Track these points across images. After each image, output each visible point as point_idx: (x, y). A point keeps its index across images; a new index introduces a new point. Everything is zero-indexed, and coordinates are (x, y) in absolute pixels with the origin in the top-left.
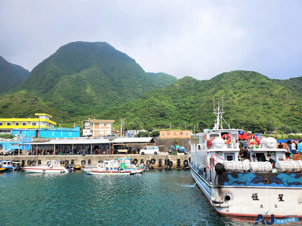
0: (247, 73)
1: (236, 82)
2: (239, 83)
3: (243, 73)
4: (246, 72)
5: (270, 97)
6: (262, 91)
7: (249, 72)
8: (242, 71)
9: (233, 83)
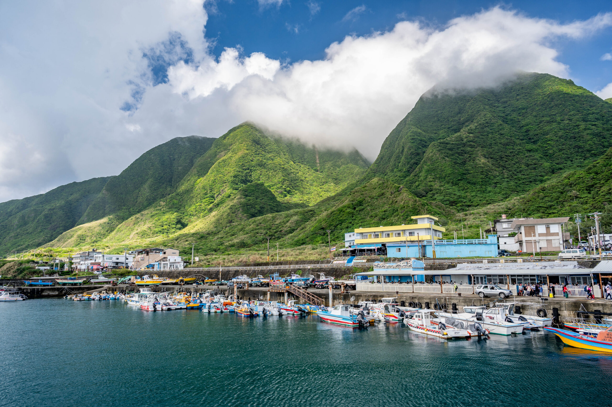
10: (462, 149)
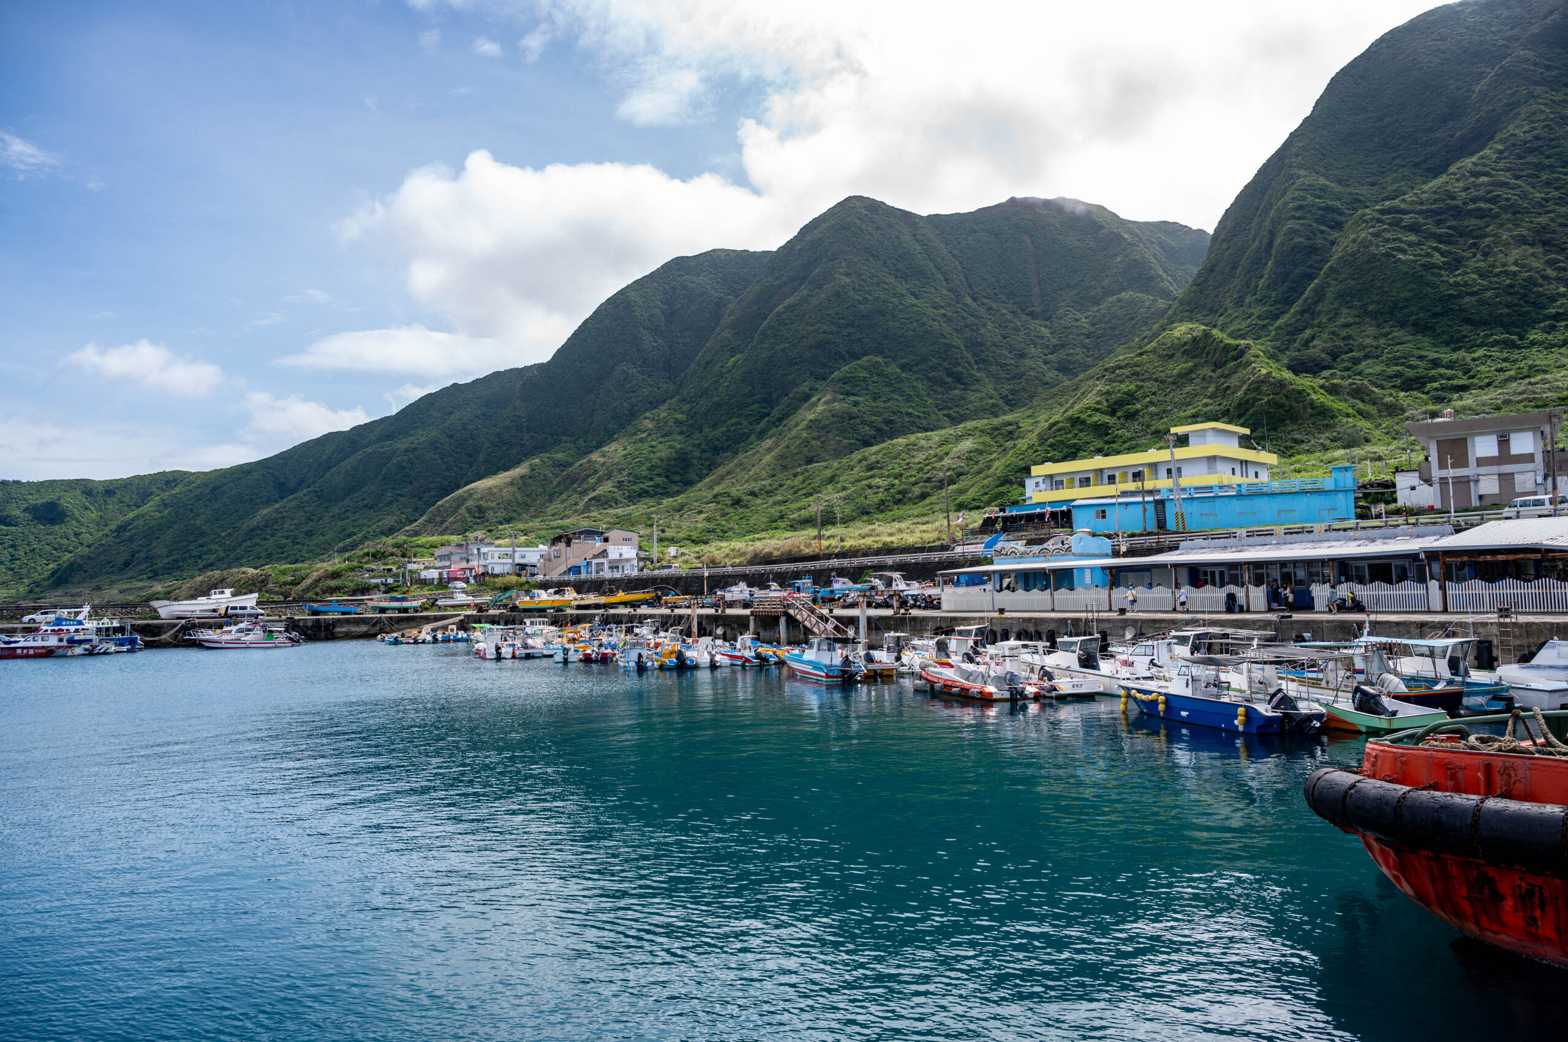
10: (1449, 224)
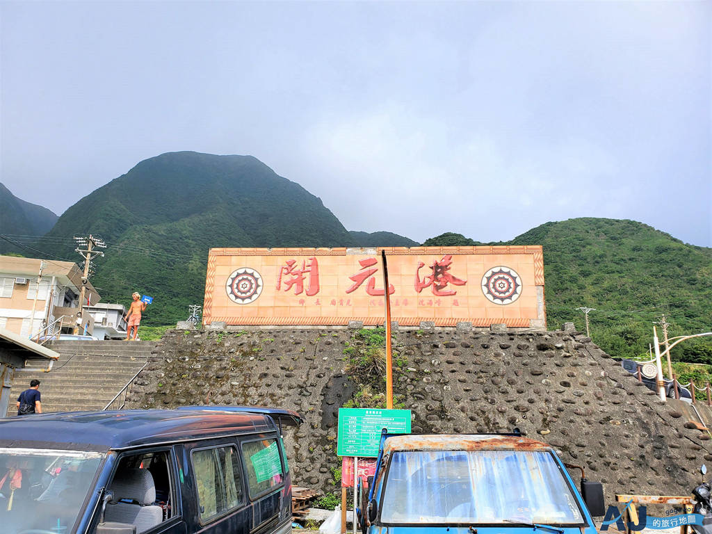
0: (612, 225)
1: (584, 247)
2: (594, 249)
3: (602, 223)
4: (610, 222)
5: (688, 286)
6: (661, 271)
7: (618, 221)
8: (598, 220)
9: (578, 248)
